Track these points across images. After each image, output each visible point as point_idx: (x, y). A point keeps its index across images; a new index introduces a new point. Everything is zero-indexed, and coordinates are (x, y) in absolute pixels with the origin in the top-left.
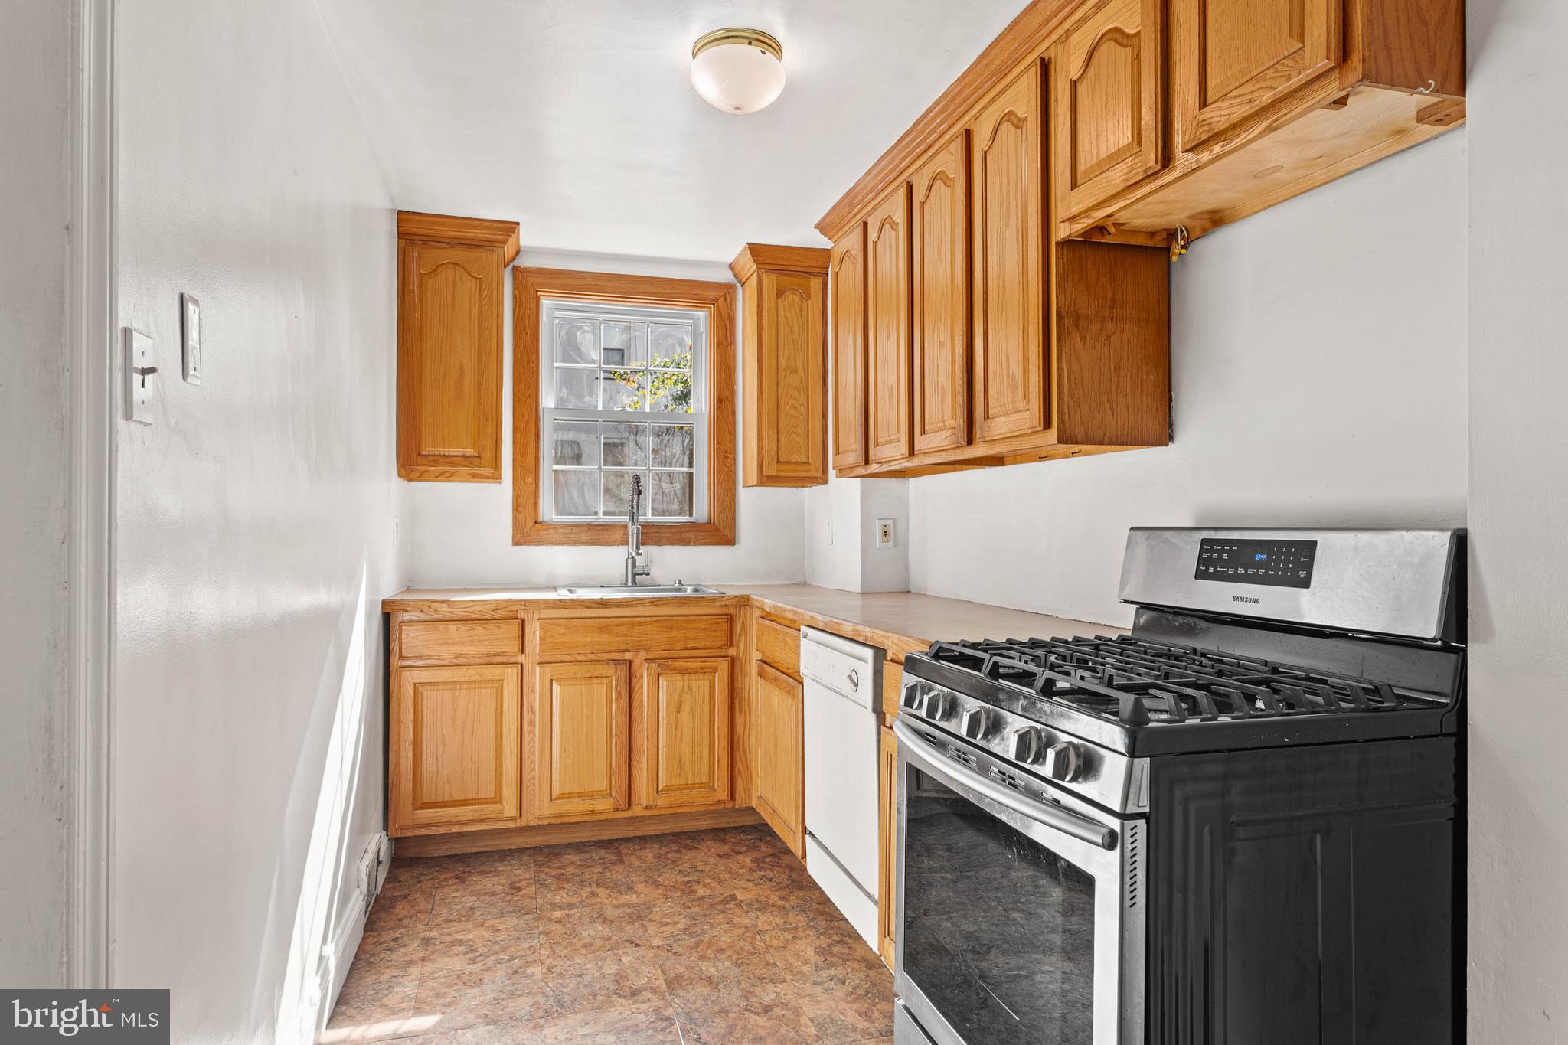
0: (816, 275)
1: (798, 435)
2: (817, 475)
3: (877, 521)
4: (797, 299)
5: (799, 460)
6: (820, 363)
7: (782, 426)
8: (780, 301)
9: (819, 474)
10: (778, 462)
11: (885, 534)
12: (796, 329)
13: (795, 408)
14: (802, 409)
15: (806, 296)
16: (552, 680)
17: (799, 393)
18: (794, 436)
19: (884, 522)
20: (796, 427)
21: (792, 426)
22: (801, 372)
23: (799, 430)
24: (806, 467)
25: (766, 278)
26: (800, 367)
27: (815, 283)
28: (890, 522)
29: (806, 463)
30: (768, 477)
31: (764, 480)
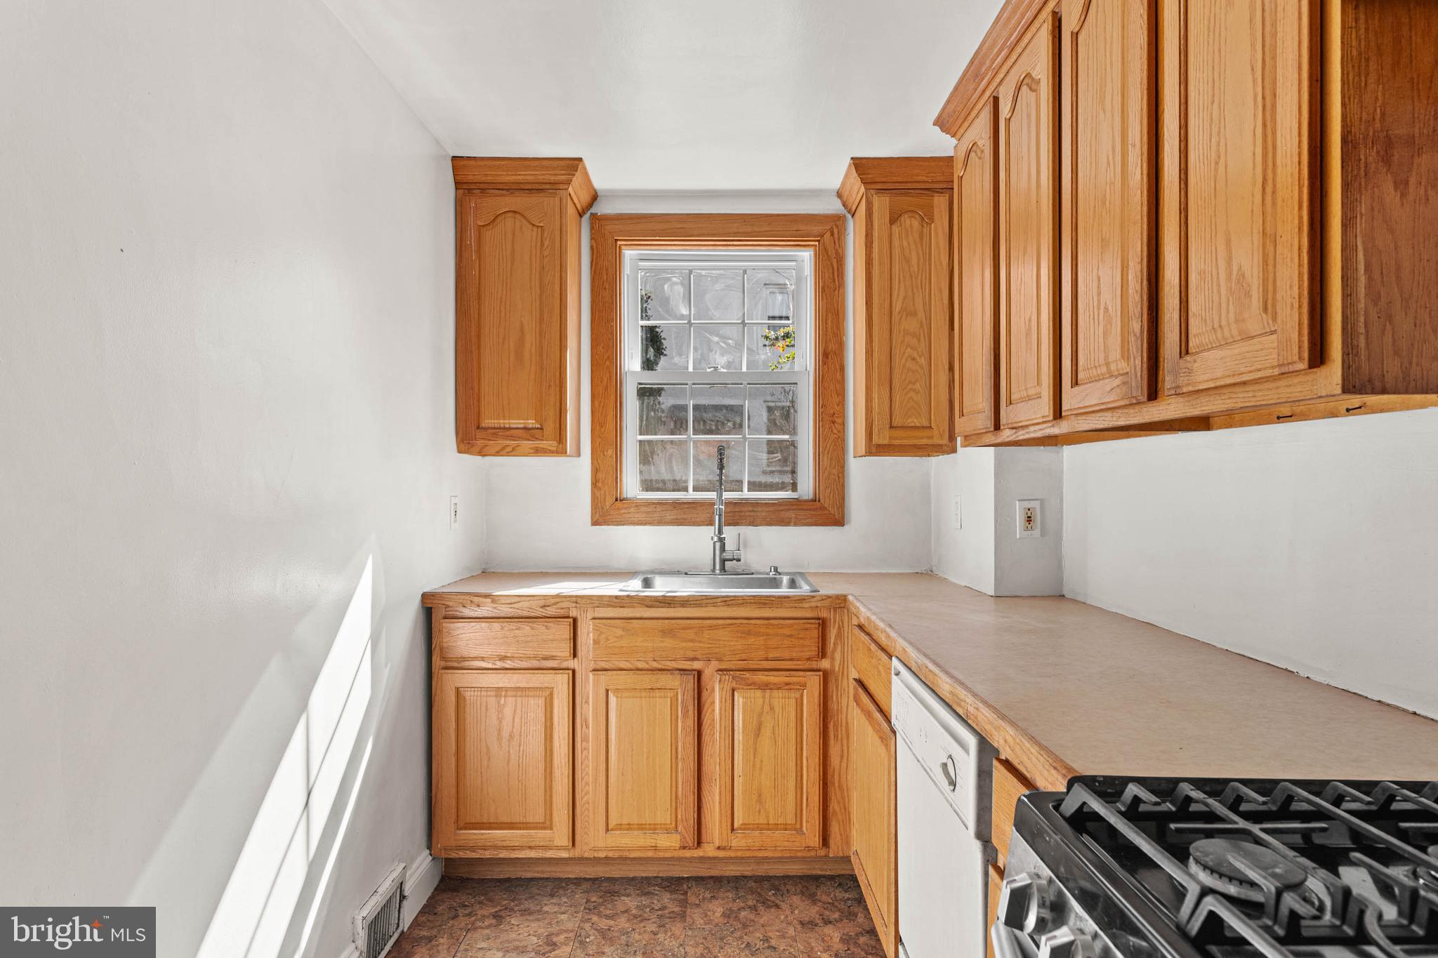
0: (941, 191)
1: (917, 392)
2: (941, 442)
3: (1017, 502)
4: (916, 223)
5: (918, 425)
6: (946, 301)
7: (896, 382)
8: (894, 227)
9: (945, 441)
10: (891, 427)
11: (1029, 519)
12: (914, 261)
13: (914, 359)
14: (923, 361)
15: (927, 218)
16: (607, 691)
17: (919, 341)
18: (912, 394)
19: (1027, 504)
20: (914, 383)
21: (910, 382)
22: (921, 314)
23: (917, 386)
24: (927, 433)
25: (877, 201)
26: (920, 307)
27: (940, 202)
28: (1036, 505)
29: (927, 428)
30: (879, 446)
31: (874, 449)
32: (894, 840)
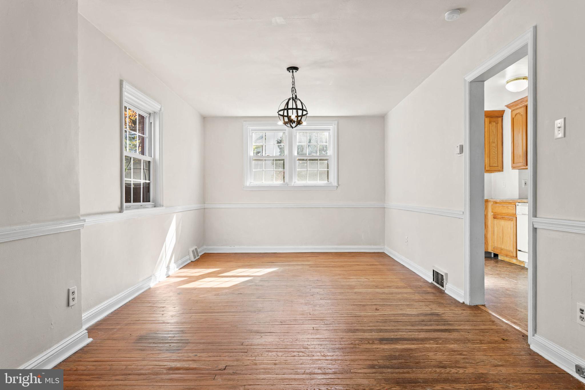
0: (499, 117)
1: (495, 159)
2: (500, 169)
3: (523, 181)
4: (495, 124)
5: (495, 166)
6: (501, 140)
7: (491, 157)
8: (490, 125)
9: (501, 169)
10: (490, 166)
11: (525, 184)
12: (494, 132)
13: (494, 152)
14: (496, 152)
15: (497, 123)
17: (496, 148)
18: (494, 159)
19: (525, 181)
20: (495, 157)
21: (494, 157)
22: (496, 143)
23: (495, 158)
24: (498, 167)
25: (486, 119)
26: (496, 141)
27: (500, 119)
28: (527, 181)
29: (497, 166)
30: (487, 170)
32: (515, 233)
